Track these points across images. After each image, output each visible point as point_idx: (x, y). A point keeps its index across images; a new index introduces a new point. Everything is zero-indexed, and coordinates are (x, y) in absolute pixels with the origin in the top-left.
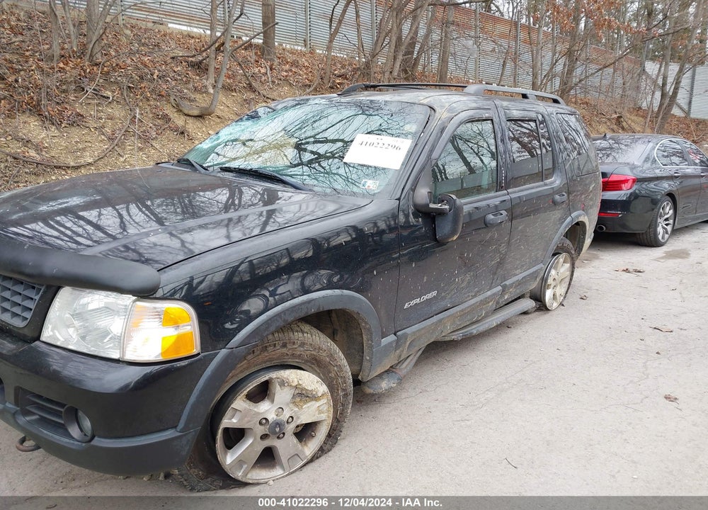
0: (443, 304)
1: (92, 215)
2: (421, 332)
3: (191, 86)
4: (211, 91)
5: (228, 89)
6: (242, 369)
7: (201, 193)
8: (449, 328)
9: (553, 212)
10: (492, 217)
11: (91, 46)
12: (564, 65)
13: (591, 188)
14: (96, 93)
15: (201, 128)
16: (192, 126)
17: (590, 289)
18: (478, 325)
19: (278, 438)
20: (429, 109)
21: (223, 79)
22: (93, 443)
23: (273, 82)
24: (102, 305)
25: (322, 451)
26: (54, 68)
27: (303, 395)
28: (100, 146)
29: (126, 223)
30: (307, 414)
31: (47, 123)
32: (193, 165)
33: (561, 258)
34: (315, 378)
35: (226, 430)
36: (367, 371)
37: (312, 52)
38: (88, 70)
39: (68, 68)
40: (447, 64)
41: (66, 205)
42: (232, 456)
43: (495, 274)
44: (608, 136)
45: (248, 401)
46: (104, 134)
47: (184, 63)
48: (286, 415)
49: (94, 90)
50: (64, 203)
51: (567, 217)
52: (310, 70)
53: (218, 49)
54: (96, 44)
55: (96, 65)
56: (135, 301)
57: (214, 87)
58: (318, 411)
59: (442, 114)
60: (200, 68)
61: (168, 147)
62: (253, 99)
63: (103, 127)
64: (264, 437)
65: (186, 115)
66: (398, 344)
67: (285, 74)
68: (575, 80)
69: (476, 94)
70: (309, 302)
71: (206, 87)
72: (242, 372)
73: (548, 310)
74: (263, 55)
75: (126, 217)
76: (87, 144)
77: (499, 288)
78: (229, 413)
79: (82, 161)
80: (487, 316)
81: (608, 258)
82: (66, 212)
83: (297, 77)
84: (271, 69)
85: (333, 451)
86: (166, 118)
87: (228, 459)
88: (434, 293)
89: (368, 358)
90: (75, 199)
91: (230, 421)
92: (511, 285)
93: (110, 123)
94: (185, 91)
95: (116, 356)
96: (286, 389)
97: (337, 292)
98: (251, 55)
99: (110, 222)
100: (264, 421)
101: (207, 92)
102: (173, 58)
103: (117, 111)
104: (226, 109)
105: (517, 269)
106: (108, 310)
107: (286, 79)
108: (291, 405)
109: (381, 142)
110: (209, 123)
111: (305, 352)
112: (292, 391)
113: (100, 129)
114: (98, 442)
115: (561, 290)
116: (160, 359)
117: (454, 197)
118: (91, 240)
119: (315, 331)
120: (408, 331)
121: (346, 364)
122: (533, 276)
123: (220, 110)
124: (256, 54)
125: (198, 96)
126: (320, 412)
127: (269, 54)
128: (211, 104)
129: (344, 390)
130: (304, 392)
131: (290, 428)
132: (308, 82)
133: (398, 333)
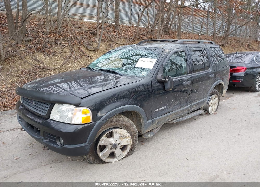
0: (168, 110)
1: (60, 85)
2: (161, 119)
3: (91, 40)
4: (98, 42)
5: (103, 41)
6: (104, 128)
7: (96, 77)
8: (171, 118)
9: (209, 81)
10: (185, 83)
11: (59, 29)
12: (226, 26)
13: (225, 72)
14: (61, 45)
15: (95, 55)
16: (92, 54)
17: (227, 107)
18: (182, 118)
19: (115, 149)
20: (162, 49)
21: (101, 37)
22: (64, 146)
23: (119, 38)
24: (66, 109)
25: (129, 154)
26: (47, 37)
27: (122, 137)
28: (62, 62)
29: (71, 87)
30: (124, 142)
31: (45, 55)
32: (91, 69)
33: (214, 96)
34: (126, 132)
35: (100, 146)
36: (143, 130)
37: (133, 26)
38: (58, 37)
39: (52, 37)
40: (181, 29)
41: (54, 82)
42: (102, 154)
43: (187, 101)
44: (237, 53)
45: (106, 137)
46: (63, 58)
47: (89, 33)
48: (117, 142)
49: (60, 43)
50: (55, 81)
51: (215, 82)
52: (131, 33)
53: (100, 28)
54: (61, 29)
55: (60, 35)
56: (74, 108)
57: (99, 40)
58: (127, 141)
59: (167, 51)
60: (94, 34)
61: (83, 61)
62: (112, 44)
63: (63, 55)
64: (111, 148)
65: (89, 50)
66: (153, 123)
67: (123, 35)
68: (230, 31)
69: (180, 43)
70: (123, 108)
71: (96, 41)
72: (104, 129)
73: (209, 114)
74: (115, 28)
75: (71, 85)
76: (58, 61)
77: (189, 106)
78: (101, 140)
79: (56, 67)
80: (185, 115)
81: (236, 96)
82: (53, 84)
83: (127, 36)
84: (118, 33)
85: (132, 154)
86: (83, 51)
87: (101, 154)
88: (165, 107)
89: (143, 126)
90: (57, 80)
91: (101, 143)
92: (194, 105)
93: (65, 54)
94: (89, 42)
95: (69, 122)
96: (117, 134)
97: (132, 106)
98: (111, 28)
99: (66, 87)
100: (111, 144)
101: (96, 42)
102: (85, 31)
103: (67, 50)
104: (103, 48)
105: (196, 100)
106: (67, 111)
107: (123, 37)
108: (119, 139)
109: (147, 60)
110: (97, 53)
111: (123, 124)
112: (119, 135)
113: (62, 56)
114: (65, 146)
115: (215, 107)
116: (82, 123)
117: (170, 77)
118: (61, 92)
119: (126, 118)
120: (156, 119)
121: (136, 128)
122: (203, 102)
123: (101, 48)
124: (113, 28)
125: (93, 44)
126: (128, 142)
127: (117, 28)
128: (98, 46)
129: (135, 136)
130: (123, 135)
131: (119, 147)
132: (131, 37)
133: (153, 119)
